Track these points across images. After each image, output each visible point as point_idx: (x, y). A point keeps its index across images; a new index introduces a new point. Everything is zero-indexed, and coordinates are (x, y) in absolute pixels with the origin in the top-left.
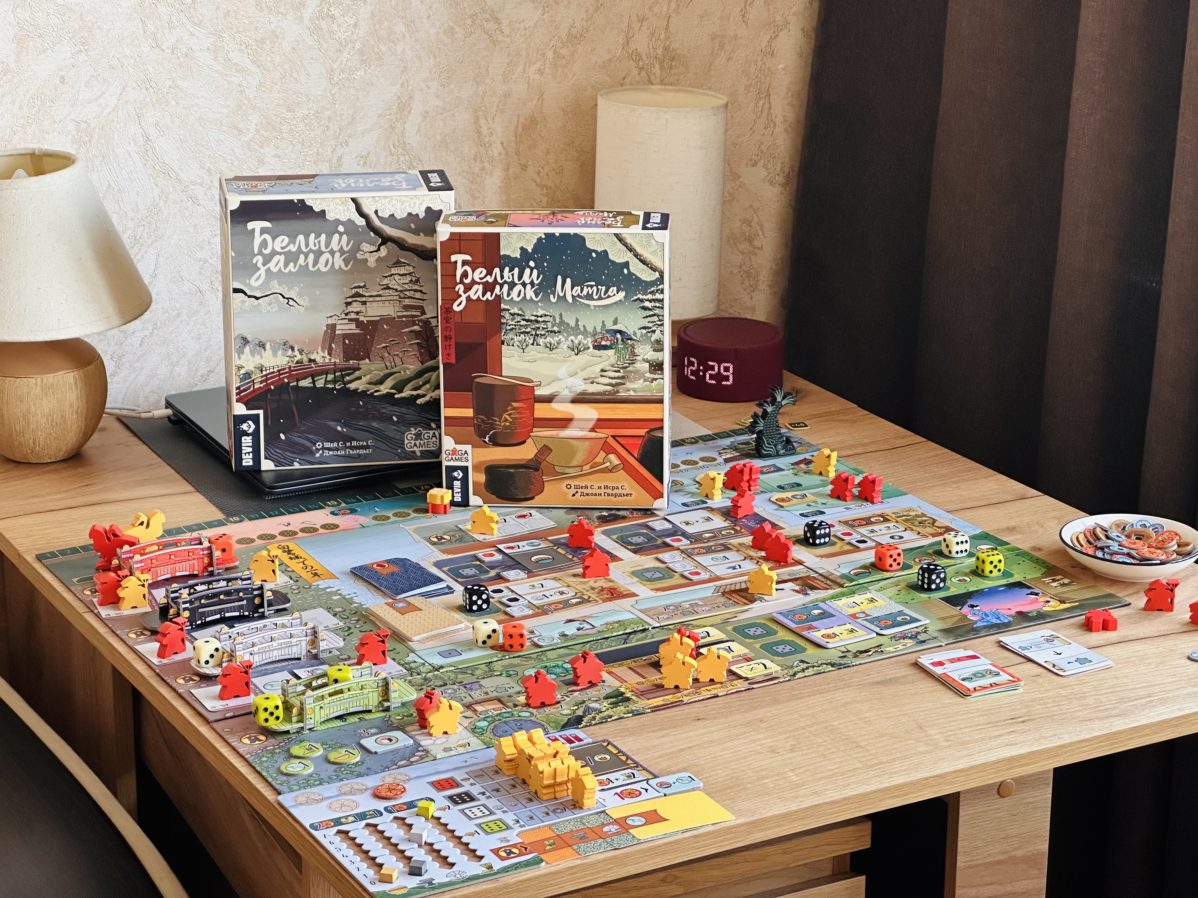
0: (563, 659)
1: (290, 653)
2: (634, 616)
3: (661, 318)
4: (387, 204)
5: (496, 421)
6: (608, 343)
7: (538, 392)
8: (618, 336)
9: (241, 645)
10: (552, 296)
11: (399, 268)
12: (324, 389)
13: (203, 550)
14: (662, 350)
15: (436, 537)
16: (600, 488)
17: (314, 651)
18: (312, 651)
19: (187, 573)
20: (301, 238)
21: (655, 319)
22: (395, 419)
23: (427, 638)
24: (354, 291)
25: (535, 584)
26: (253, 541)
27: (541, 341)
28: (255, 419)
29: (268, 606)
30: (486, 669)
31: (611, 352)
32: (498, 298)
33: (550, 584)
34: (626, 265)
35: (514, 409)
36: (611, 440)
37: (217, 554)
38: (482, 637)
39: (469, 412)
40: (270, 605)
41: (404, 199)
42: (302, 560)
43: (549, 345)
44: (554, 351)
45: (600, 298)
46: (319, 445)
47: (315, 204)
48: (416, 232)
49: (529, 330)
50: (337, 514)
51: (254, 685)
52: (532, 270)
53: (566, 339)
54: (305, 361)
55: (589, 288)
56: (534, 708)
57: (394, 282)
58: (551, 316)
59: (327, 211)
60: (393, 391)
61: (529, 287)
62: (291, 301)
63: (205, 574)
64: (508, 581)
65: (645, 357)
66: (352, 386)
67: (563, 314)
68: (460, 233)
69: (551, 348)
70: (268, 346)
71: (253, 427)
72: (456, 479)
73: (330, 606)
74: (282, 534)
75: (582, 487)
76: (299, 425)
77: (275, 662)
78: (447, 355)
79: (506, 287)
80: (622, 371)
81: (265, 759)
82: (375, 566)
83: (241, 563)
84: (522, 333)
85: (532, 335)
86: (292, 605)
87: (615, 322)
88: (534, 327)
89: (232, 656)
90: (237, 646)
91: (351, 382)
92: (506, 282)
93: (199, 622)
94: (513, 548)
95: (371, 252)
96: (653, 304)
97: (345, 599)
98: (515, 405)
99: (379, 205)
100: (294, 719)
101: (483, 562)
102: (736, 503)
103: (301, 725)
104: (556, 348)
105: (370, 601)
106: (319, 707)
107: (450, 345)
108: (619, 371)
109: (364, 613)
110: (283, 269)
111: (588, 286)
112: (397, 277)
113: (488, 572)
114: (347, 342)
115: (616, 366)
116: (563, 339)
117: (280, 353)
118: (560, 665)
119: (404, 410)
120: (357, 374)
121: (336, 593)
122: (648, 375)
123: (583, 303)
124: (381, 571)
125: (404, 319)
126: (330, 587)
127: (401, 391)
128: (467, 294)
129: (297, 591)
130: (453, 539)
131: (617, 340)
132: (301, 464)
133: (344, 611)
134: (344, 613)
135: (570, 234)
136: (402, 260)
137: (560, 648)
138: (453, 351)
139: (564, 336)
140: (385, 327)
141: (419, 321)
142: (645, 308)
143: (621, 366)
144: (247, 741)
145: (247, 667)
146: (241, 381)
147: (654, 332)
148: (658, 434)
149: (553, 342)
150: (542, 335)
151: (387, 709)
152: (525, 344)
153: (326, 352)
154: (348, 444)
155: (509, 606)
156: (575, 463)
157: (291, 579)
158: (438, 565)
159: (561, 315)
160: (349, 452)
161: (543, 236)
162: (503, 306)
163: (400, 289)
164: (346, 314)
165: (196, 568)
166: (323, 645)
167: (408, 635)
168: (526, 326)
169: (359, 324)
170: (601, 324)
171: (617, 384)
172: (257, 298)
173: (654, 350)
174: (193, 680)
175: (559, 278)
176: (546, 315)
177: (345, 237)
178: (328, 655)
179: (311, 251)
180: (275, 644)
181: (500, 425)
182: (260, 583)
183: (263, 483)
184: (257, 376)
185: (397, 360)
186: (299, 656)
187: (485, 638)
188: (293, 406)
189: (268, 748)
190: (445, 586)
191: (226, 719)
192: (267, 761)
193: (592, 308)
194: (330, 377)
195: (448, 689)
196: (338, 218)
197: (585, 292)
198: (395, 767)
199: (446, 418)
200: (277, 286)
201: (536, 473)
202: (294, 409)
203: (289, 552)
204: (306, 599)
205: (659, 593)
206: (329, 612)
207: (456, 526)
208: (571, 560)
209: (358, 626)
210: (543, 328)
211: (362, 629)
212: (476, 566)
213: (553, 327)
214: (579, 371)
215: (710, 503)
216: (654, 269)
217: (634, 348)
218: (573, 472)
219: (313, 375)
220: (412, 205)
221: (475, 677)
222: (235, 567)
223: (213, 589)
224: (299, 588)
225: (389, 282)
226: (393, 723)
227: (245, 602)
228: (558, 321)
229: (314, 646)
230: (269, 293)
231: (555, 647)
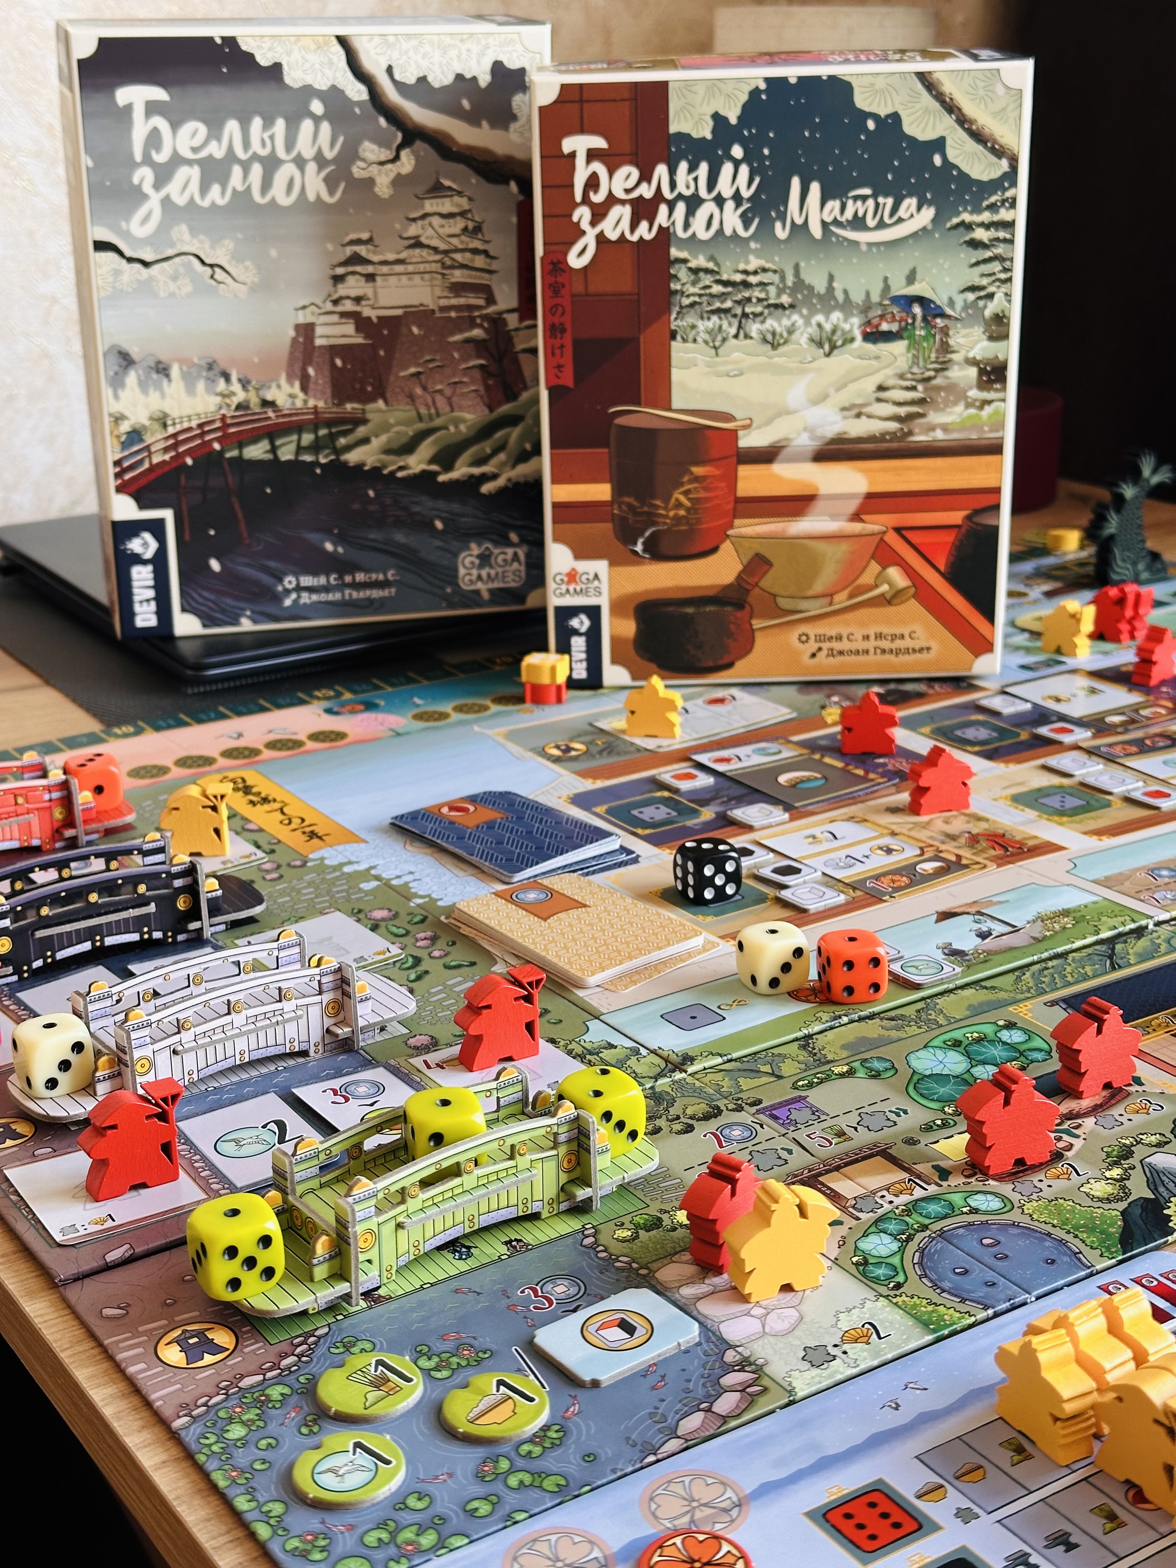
0: (990, 1016)
1: (280, 1041)
2: (1095, 898)
3: (1007, 264)
4: (411, 53)
5: (658, 507)
6: (895, 327)
7: (747, 441)
8: (917, 310)
9: (146, 1032)
10: (778, 225)
11: (439, 201)
12: (295, 465)
13: (49, 789)
14: (1005, 336)
15: (558, 747)
16: (866, 638)
17: (343, 1032)
18: (339, 1031)
19: (15, 844)
20: (232, 126)
21: (996, 267)
22: (439, 525)
23: (620, 977)
24: (349, 251)
25: (816, 831)
26: (164, 770)
27: (754, 328)
28: (156, 528)
29: (212, 913)
30: (803, 1055)
31: (899, 347)
32: (665, 234)
33: (847, 831)
34: (939, 144)
35: (697, 479)
36: (893, 539)
37: (84, 798)
38: (767, 970)
39: (601, 491)
40: (215, 910)
41: (448, 40)
42: (277, 806)
43: (769, 337)
44: (782, 350)
45: (881, 225)
46: (289, 582)
47: (260, 47)
48: (472, 118)
49: (728, 304)
50: (337, 713)
51: (188, 1142)
52: (737, 164)
53: (808, 322)
54: (254, 401)
55: (859, 203)
56: (1000, 1178)
57: (430, 232)
58: (775, 272)
59: (285, 67)
60: (434, 468)
61: (730, 205)
62: (218, 272)
63: (58, 845)
64: (750, 828)
65: (971, 355)
66: (352, 457)
67: (802, 264)
68: (581, 86)
69: (773, 342)
70: (175, 371)
71: (153, 545)
72: (576, 632)
73: (357, 906)
74: (228, 754)
75: (831, 638)
76: (248, 541)
77: (242, 1067)
78: (554, 369)
79: (681, 208)
80: (920, 387)
81: (237, 1432)
82: (445, 810)
83: (140, 817)
84: (713, 312)
85: (735, 316)
86: (267, 908)
87: (911, 278)
88: (739, 297)
89: (120, 1061)
90: (134, 1035)
91: (349, 448)
92: (680, 197)
93: (38, 964)
94: (727, 760)
95: (382, 163)
96: (992, 233)
97: (392, 887)
98: (698, 470)
99: (395, 55)
100: (320, 1272)
101: (676, 791)
102: (1146, 655)
103: (342, 1288)
104: (785, 342)
105: (451, 889)
106: (392, 1224)
107: (562, 346)
108: (914, 388)
109: (443, 918)
110: (197, 199)
111: (856, 198)
112: (436, 221)
113: (695, 813)
114: (339, 362)
115: (909, 376)
116: (800, 322)
117: (201, 386)
118: (991, 1036)
119: (456, 507)
120: (361, 431)
121: (366, 875)
122: (974, 393)
123: (846, 239)
124: (459, 820)
125: (453, 314)
126: (350, 863)
127: (448, 467)
128: (598, 229)
129: (274, 875)
130: (594, 750)
131: (914, 318)
132: (255, 622)
133: (396, 916)
134: (395, 922)
135: (819, 77)
136: (447, 183)
137: (963, 987)
138: (568, 359)
139: (802, 315)
140: (415, 330)
141: (484, 317)
142: (975, 244)
143: (919, 377)
144: (173, 1355)
145: (165, 1100)
146: (124, 445)
147: (991, 296)
148: (988, 521)
149: (778, 330)
150: (756, 315)
151: (582, 1208)
152: (719, 338)
153: (297, 384)
154: (348, 579)
155: (785, 887)
156: (818, 587)
157: (258, 847)
158: (581, 800)
159: (797, 268)
160: (350, 595)
161: (763, 86)
162: (674, 252)
163: (442, 246)
164: (336, 302)
165: (36, 829)
166: (365, 1014)
167: (574, 970)
168: (722, 296)
169: (362, 323)
170: (881, 285)
171: (911, 417)
172: (146, 264)
173: (991, 338)
174: (16, 1136)
175: (796, 182)
176: (765, 270)
177: (325, 127)
178: (379, 1038)
179: (255, 157)
180: (238, 1019)
181: (667, 516)
182: (187, 859)
183: (180, 660)
184: (155, 438)
185: (441, 402)
186: (304, 1046)
187: (776, 972)
188: (234, 500)
189: (246, 1382)
190: (617, 847)
191: (108, 1268)
192: (244, 1442)
193: (864, 248)
194: (307, 438)
195: (730, 1126)
196: (310, 82)
197: (849, 214)
198: (673, 1445)
199: (556, 506)
200: (187, 237)
201: (739, 614)
202: (237, 506)
203: (247, 790)
204: (299, 892)
205: (1108, 842)
206: (359, 921)
207: (591, 725)
208: (865, 779)
209: (436, 953)
210: (760, 300)
211: (447, 960)
212: (665, 801)
213: (778, 296)
214: (831, 391)
215: (1071, 662)
216: (998, 151)
217: (947, 335)
218: (814, 608)
219: (272, 433)
220: (464, 56)
221: (787, 1083)
222: (128, 827)
223: (71, 878)
224: (279, 867)
225: (420, 232)
226: (612, 1259)
227: (152, 908)
228: (790, 280)
229: (340, 1017)
230: (170, 252)
231: (951, 986)
